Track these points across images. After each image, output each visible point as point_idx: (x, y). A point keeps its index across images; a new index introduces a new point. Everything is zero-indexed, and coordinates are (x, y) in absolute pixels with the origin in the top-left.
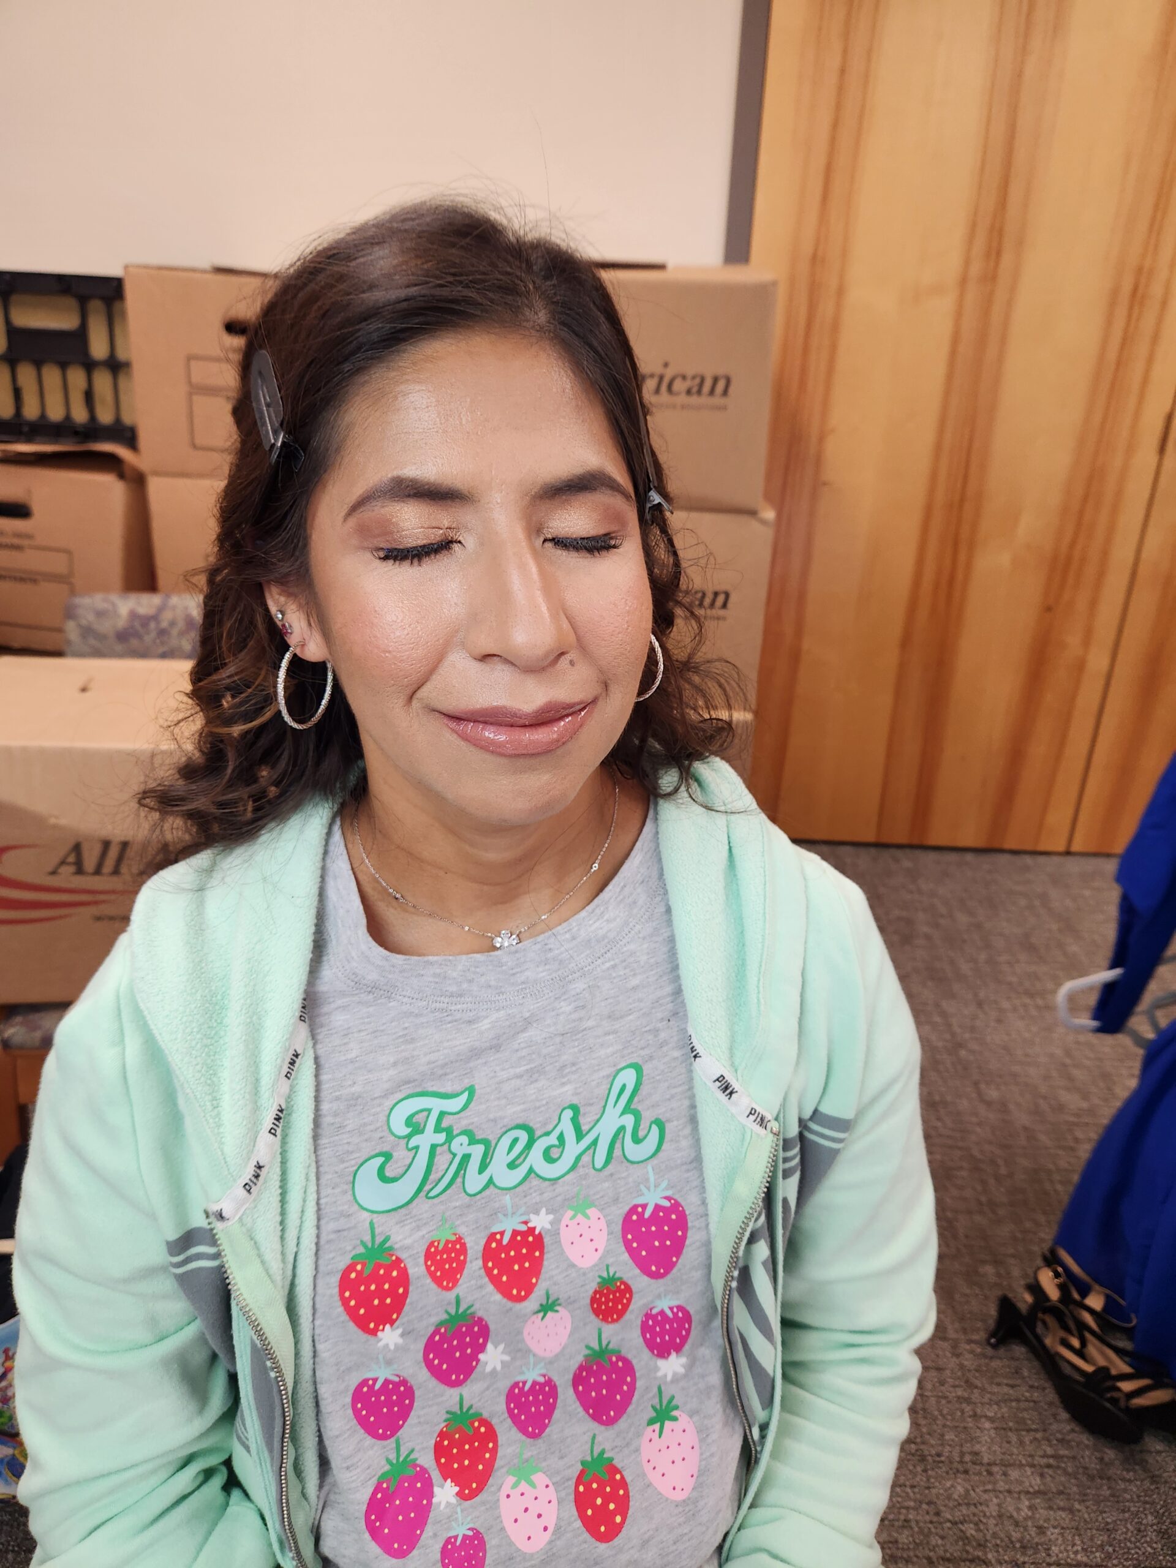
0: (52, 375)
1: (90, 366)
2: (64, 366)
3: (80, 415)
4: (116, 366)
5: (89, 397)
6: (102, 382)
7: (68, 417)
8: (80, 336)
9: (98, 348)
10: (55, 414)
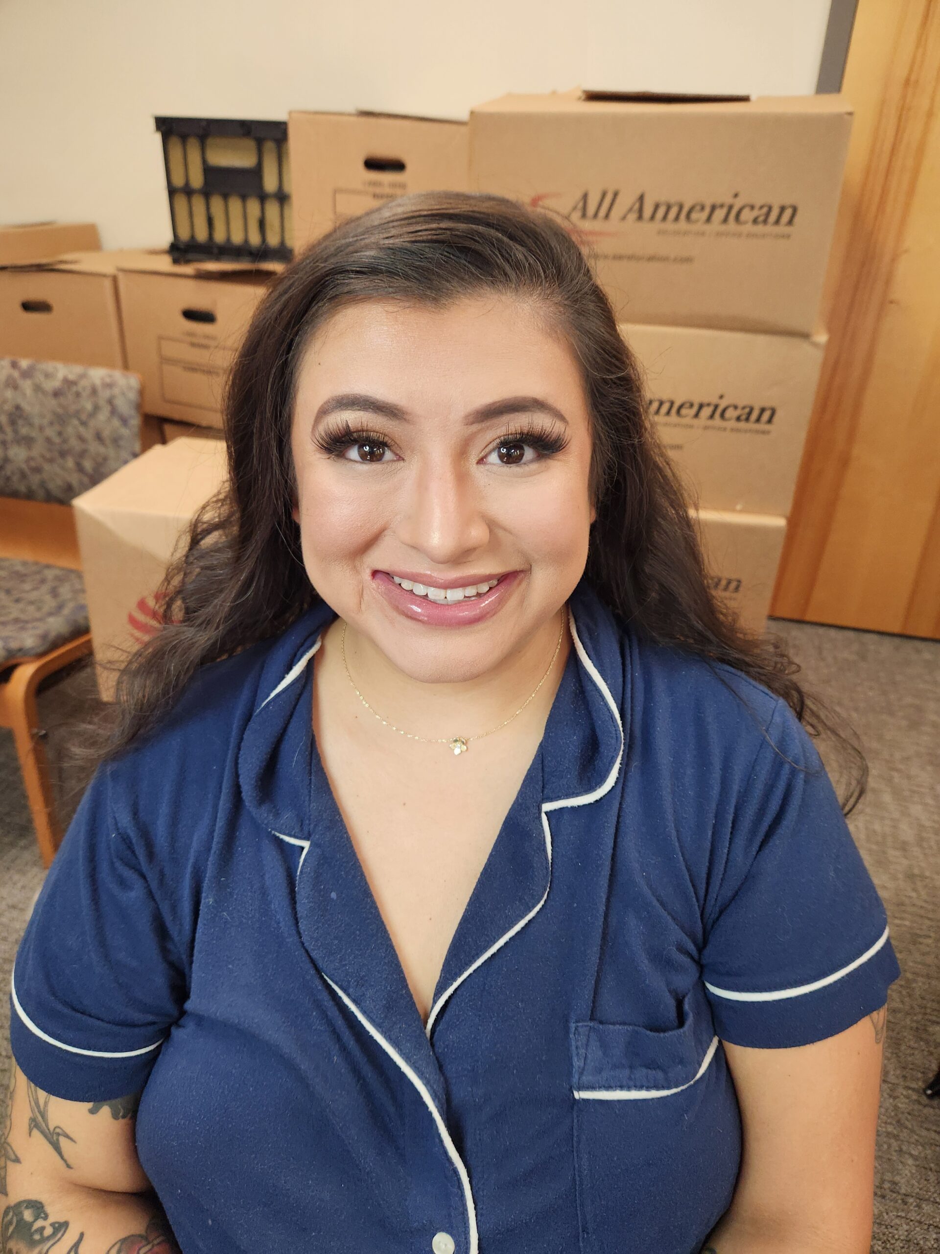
0: (235, 205)
1: (263, 198)
2: (244, 198)
3: (255, 239)
4: (282, 198)
5: (262, 224)
6: (272, 210)
7: (246, 241)
8: (257, 173)
9: (270, 184)
10: (237, 238)
